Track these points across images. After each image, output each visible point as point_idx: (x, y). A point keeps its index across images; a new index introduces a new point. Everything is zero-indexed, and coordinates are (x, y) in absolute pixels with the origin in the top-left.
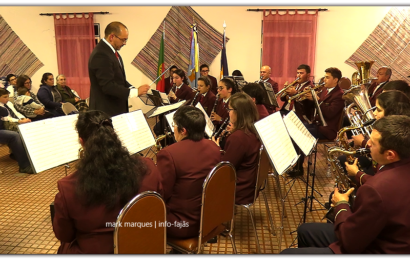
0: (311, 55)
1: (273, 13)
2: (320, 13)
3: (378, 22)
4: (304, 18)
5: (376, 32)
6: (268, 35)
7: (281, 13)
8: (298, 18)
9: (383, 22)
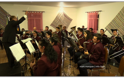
0: (42, 24)
1: (30, 12)
2: (43, 13)
3: (57, 15)
4: (39, 14)
5: (56, 18)
6: (29, 18)
7: (33, 12)
8: (37, 14)
9: (58, 15)
